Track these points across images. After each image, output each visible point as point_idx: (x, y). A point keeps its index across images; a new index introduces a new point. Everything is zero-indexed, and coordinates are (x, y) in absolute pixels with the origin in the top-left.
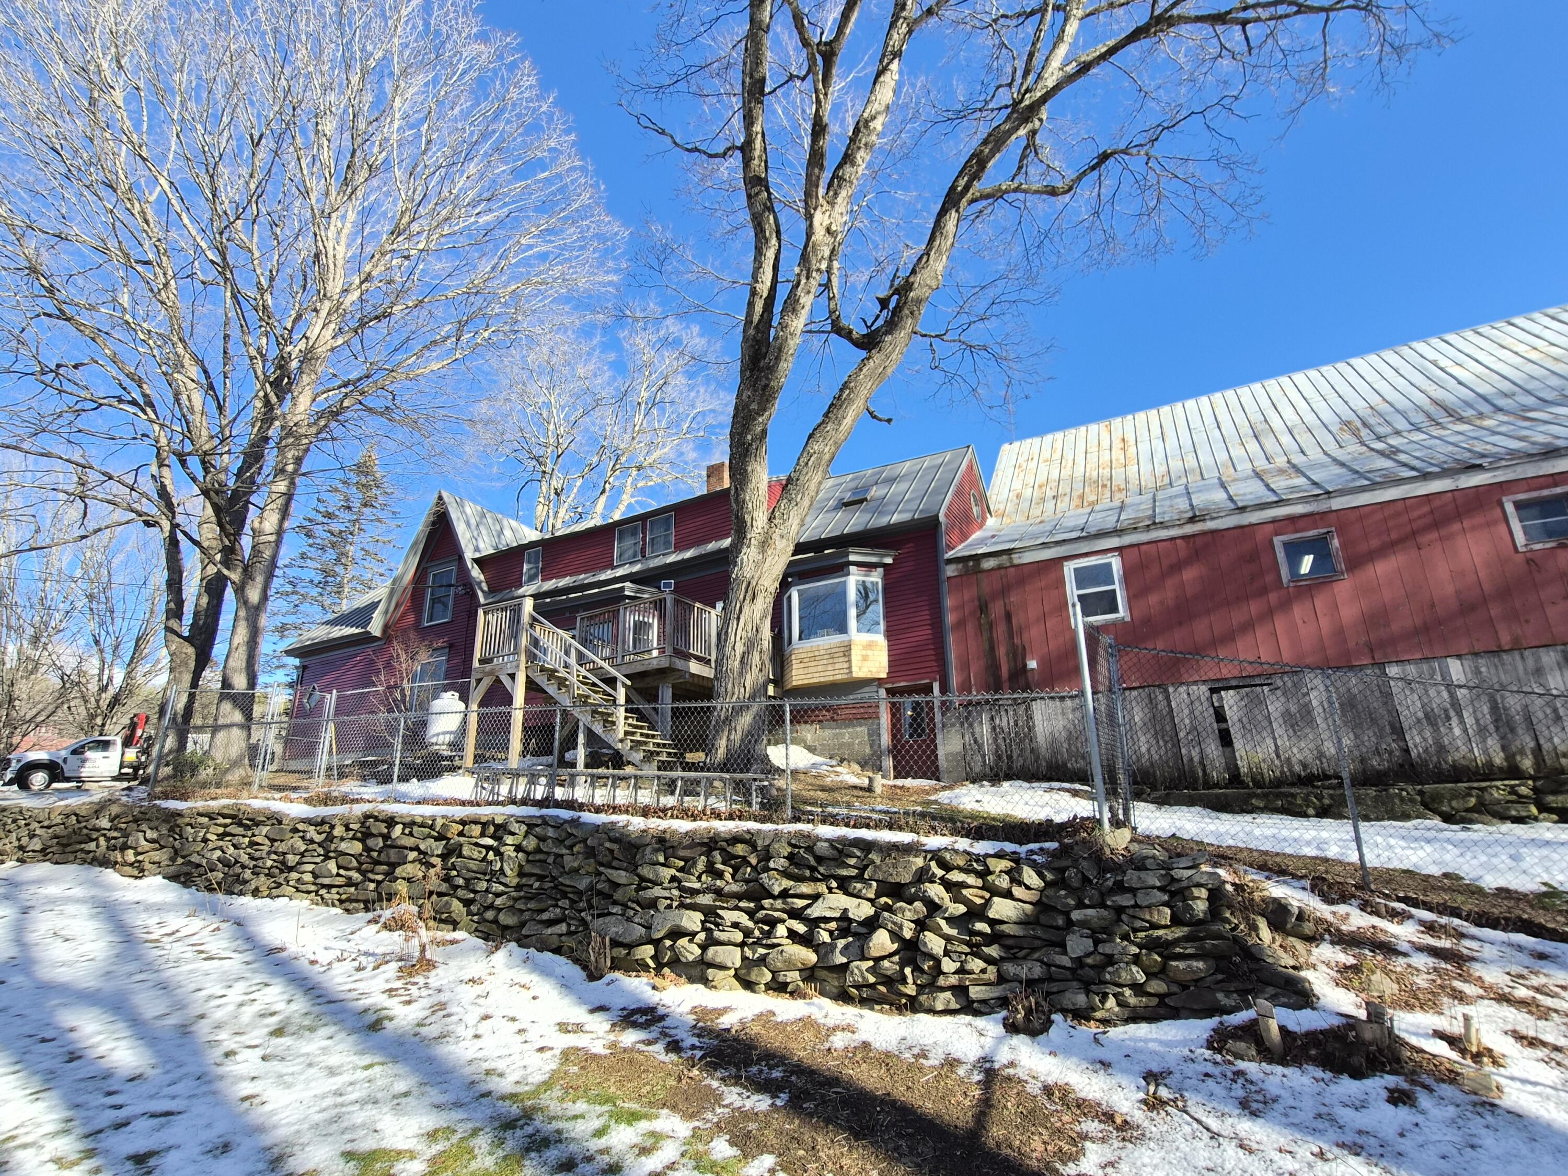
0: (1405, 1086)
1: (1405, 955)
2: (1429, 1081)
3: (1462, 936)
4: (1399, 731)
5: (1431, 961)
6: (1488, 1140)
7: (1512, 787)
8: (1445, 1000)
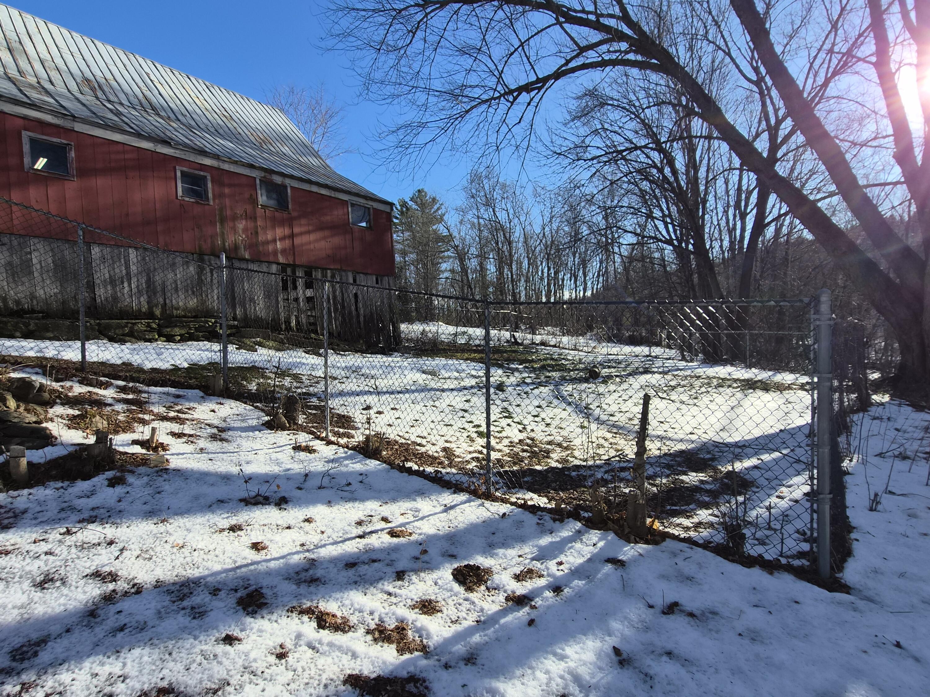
0: (118, 474)
1: (110, 405)
2: (133, 468)
3: (141, 392)
4: (91, 286)
5: (125, 407)
6: (166, 487)
7: (148, 323)
8: (136, 424)
